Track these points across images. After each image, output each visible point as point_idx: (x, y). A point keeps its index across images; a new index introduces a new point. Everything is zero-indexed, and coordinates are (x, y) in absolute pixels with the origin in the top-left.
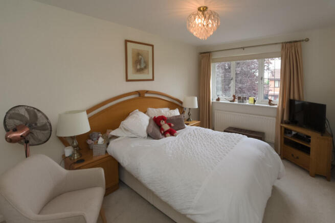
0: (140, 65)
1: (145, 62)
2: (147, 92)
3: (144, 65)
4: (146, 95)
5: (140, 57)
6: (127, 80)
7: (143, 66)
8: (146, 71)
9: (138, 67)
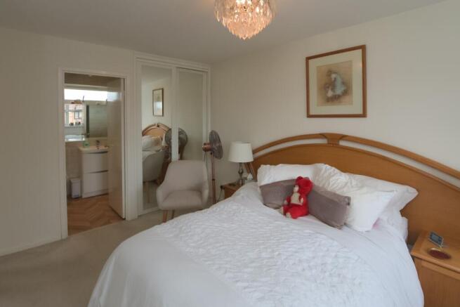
0: (333, 89)
1: (343, 83)
2: (343, 137)
3: (343, 89)
4: (343, 143)
5: (333, 76)
6: (309, 116)
7: (339, 91)
8: (346, 99)
9: (330, 94)
